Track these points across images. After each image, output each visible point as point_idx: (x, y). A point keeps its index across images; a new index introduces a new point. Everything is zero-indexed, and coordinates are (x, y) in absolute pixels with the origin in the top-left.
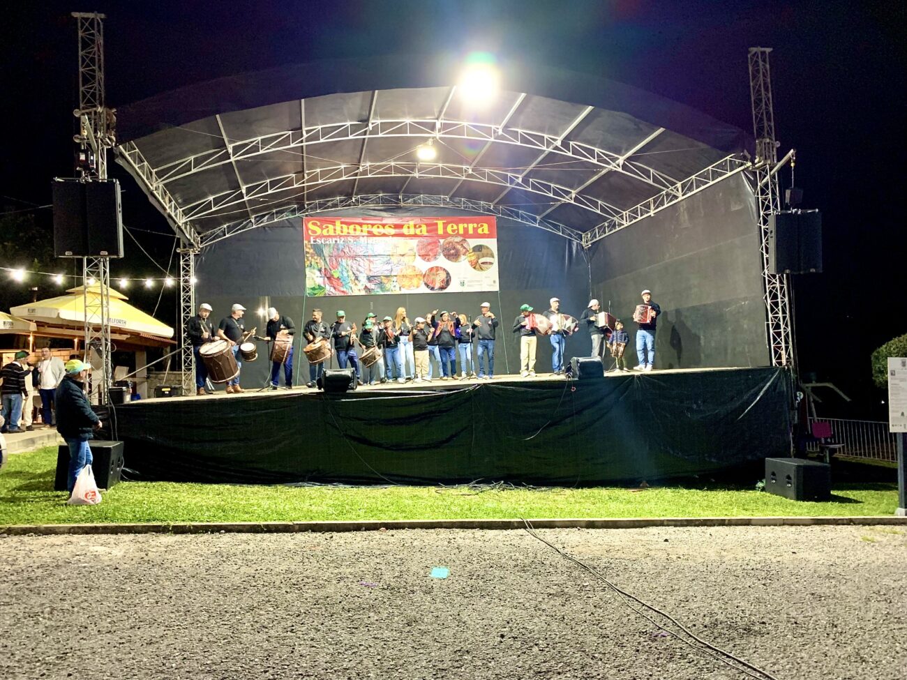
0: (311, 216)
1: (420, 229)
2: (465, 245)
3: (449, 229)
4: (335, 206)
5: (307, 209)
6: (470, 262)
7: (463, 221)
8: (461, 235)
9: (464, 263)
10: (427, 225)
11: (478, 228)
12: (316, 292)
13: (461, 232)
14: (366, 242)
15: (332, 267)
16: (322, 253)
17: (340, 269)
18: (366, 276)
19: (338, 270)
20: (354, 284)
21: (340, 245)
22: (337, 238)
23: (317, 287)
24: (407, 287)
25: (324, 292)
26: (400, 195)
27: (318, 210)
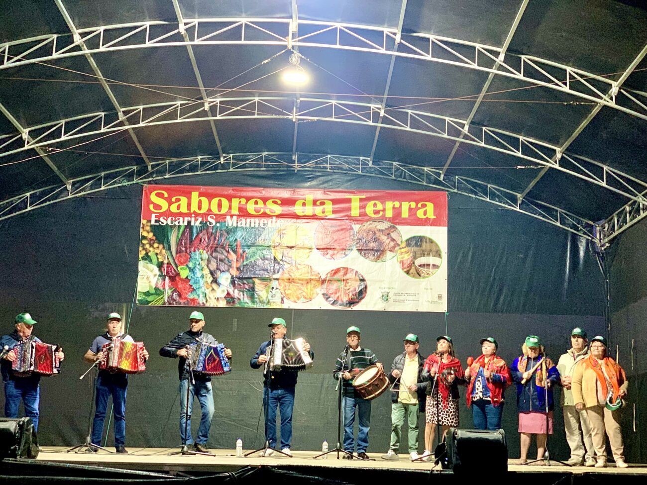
0: (156, 182)
1: (321, 208)
2: (394, 235)
3: (370, 209)
4: (193, 168)
5: (152, 173)
6: (402, 262)
7: (393, 197)
8: (389, 220)
9: (392, 263)
10: (335, 202)
11: (417, 209)
12: (150, 299)
13: (389, 214)
14: (235, 225)
15: (179, 261)
16: (166, 240)
17: (191, 265)
18: (230, 276)
19: (187, 266)
20: (211, 289)
21: (195, 228)
22: (191, 217)
23: (152, 291)
24: (293, 298)
25: (163, 300)
26: (295, 155)
27: (168, 175)
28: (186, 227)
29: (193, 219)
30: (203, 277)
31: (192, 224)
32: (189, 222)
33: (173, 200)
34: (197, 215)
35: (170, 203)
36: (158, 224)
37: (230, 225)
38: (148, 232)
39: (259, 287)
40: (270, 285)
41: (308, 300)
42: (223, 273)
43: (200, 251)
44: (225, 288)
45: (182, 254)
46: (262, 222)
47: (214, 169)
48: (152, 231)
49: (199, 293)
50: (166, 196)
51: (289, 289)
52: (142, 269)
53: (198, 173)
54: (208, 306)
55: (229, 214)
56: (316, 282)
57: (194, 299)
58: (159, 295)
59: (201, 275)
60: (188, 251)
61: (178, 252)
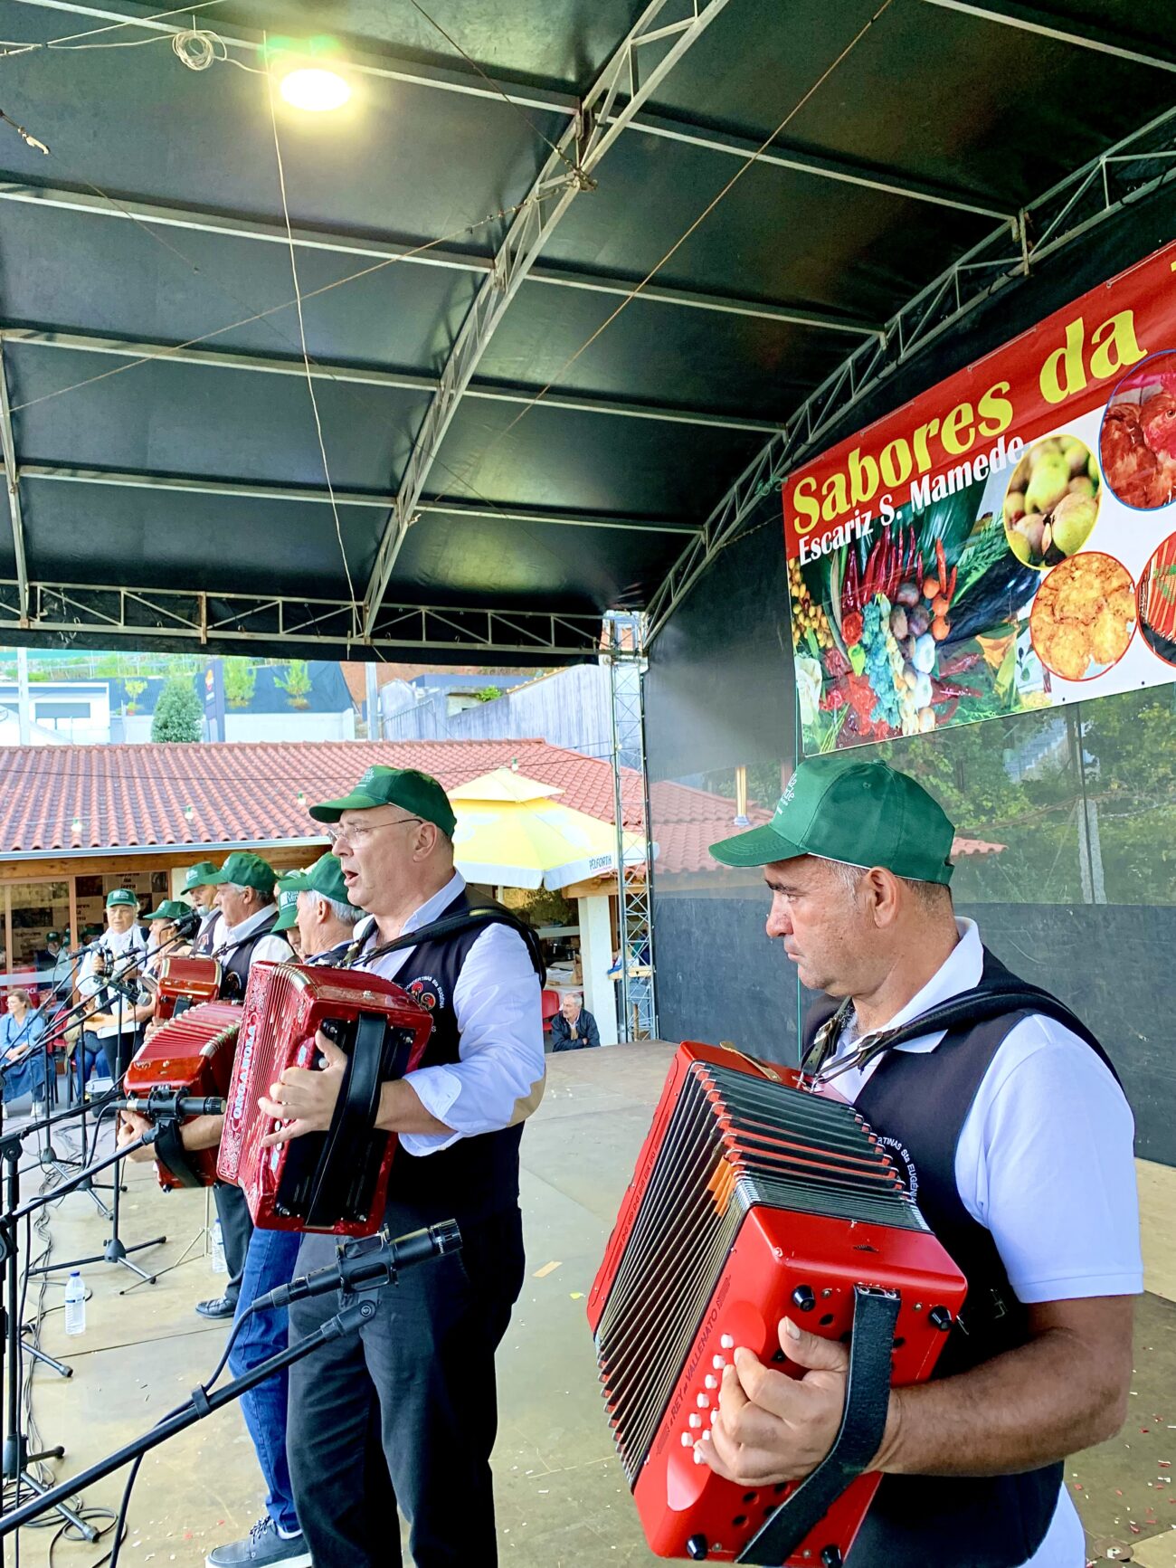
0: (797, 465)
1: (1107, 349)
10: (1141, 305)
12: (818, 739)
14: (928, 503)
15: (847, 637)
16: (824, 594)
17: (867, 639)
18: (933, 644)
19: (860, 642)
20: (905, 688)
21: (863, 543)
22: (855, 517)
23: (818, 721)
24: (1070, 671)
25: (833, 737)
26: (1018, 221)
27: (810, 436)
28: (849, 545)
29: (858, 520)
30: (887, 660)
31: (858, 537)
32: (853, 532)
33: (824, 491)
34: (863, 507)
35: (821, 500)
36: (809, 560)
37: (920, 506)
38: (799, 586)
39: (992, 657)
40: (1013, 644)
41: (1108, 665)
42: (920, 641)
43: (878, 596)
44: (926, 681)
45: (850, 616)
46: (977, 468)
47: (874, 374)
48: (804, 580)
49: (887, 706)
50: (814, 487)
51: (1058, 644)
52: (799, 672)
53: (852, 401)
54: (905, 735)
55: (916, 475)
56: (1120, 601)
57: (881, 723)
58: (827, 727)
59: (885, 658)
60: (859, 605)
61: (844, 615)
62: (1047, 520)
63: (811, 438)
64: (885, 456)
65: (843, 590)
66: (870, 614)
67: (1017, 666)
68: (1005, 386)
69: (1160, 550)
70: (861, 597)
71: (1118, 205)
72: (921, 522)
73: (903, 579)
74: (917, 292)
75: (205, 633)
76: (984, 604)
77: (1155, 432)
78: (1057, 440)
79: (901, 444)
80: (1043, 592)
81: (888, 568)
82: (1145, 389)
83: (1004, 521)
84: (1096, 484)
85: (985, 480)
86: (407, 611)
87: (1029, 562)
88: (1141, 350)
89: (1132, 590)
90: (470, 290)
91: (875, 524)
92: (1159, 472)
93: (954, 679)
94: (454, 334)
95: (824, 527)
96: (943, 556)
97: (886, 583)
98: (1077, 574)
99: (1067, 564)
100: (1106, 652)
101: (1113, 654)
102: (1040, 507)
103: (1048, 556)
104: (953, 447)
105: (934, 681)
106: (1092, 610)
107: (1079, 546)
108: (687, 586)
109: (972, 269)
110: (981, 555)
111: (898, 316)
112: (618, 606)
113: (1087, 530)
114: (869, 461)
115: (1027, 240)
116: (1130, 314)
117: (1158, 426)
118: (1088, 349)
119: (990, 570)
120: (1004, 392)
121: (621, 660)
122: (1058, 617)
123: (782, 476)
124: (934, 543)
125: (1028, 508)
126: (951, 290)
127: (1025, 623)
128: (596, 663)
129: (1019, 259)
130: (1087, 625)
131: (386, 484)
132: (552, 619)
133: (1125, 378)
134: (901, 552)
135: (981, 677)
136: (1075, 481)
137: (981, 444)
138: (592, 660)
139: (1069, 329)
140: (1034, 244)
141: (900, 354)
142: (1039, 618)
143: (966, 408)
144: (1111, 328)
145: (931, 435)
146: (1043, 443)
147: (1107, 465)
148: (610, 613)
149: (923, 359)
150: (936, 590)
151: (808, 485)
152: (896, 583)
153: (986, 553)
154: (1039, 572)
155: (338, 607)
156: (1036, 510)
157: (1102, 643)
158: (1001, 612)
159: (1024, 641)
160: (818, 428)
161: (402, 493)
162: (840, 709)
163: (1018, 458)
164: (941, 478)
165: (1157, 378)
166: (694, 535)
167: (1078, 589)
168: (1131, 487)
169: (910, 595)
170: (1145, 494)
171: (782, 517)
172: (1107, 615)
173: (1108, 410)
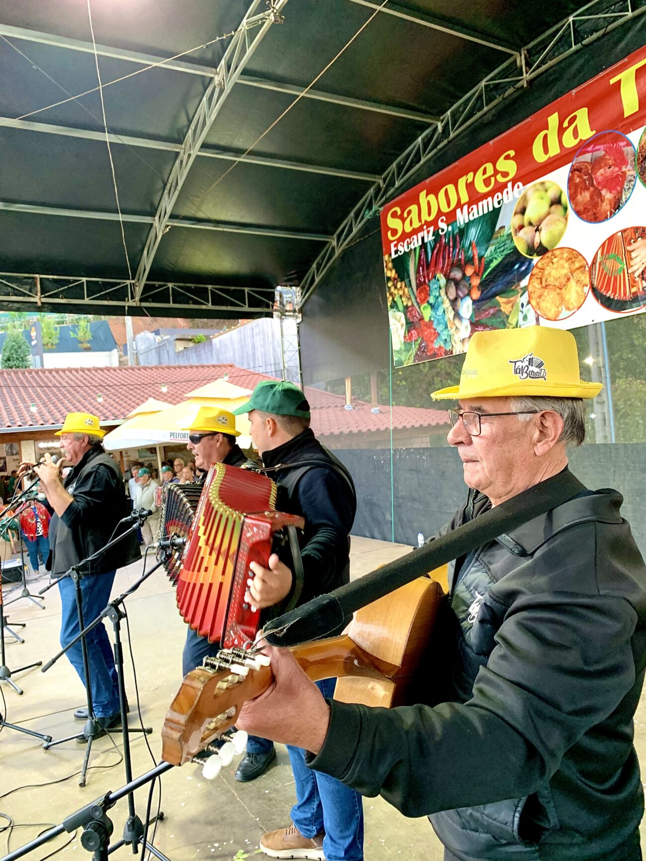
1: (572, 130)
10: (592, 104)
12: (403, 357)
14: (467, 221)
15: (420, 299)
16: (406, 275)
17: (432, 300)
18: (471, 302)
20: (454, 328)
21: (429, 245)
22: (423, 230)
23: (403, 348)
24: (551, 315)
25: (412, 356)
26: (521, 55)
27: (397, 183)
30: (444, 312)
31: (426, 241)
32: (423, 239)
33: (405, 215)
35: (404, 220)
36: (397, 255)
37: (462, 223)
38: (391, 270)
39: (505, 308)
40: (518, 301)
41: (573, 311)
42: (464, 300)
43: (438, 276)
44: (468, 323)
45: (422, 287)
46: (496, 200)
47: (435, 146)
48: (394, 267)
49: (444, 338)
50: (399, 213)
51: (544, 300)
52: (392, 321)
53: (421, 162)
54: (454, 354)
55: (459, 205)
56: (580, 275)
57: (440, 347)
58: (408, 351)
59: (442, 311)
60: (427, 281)
61: (418, 286)
62: (537, 230)
63: (397, 184)
64: (442, 193)
65: (418, 272)
66: (433, 286)
67: (520, 313)
68: (512, 153)
69: (603, 245)
70: (428, 276)
71: (579, 46)
72: (463, 232)
73: (453, 266)
74: (460, 98)
75: (40, 299)
76: (501, 279)
77: (600, 179)
78: (543, 183)
79: (451, 188)
80: (535, 271)
81: (444, 259)
82: (594, 153)
83: (512, 231)
84: (566, 209)
85: (500, 207)
86: (161, 286)
87: (527, 254)
88: (592, 131)
89: (587, 269)
90: (202, 89)
91: (436, 234)
92: (602, 201)
93: (483, 321)
94: (191, 117)
95: (405, 236)
96: (476, 252)
97: (443, 267)
98: (555, 260)
99: (549, 254)
100: (572, 304)
101: (576, 305)
102: (533, 221)
103: (538, 250)
104: (481, 188)
105: (471, 323)
106: (564, 281)
107: (556, 244)
108: (324, 272)
109: (493, 84)
110: (499, 250)
111: (449, 113)
112: (285, 284)
113: (561, 235)
114: (432, 197)
115: (526, 66)
116: (585, 110)
117: (602, 175)
118: (561, 131)
119: (504, 259)
120: (512, 156)
121: (286, 316)
122: (544, 285)
123: (380, 206)
124: (471, 244)
125: (526, 223)
126: (480, 97)
127: (525, 289)
128: (272, 317)
129: (521, 78)
130: (561, 289)
131: (148, 208)
132: (246, 291)
133: (583, 147)
134: (451, 249)
135: (499, 320)
136: (554, 207)
137: (498, 186)
138: (270, 315)
139: (550, 119)
140: (530, 68)
141: (449, 135)
142: (534, 286)
143: (489, 166)
144: (575, 118)
145: (468, 182)
146: (535, 185)
147: (572, 198)
148: (279, 288)
149: (463, 138)
150: (472, 271)
151: (396, 212)
152: (449, 268)
153: (502, 249)
154: (532, 259)
155: (119, 284)
156: (530, 224)
157: (569, 299)
158: (510, 283)
159: (524, 299)
160: (402, 178)
161: (158, 214)
162: (416, 340)
163: (520, 194)
164: (475, 207)
165: (601, 147)
166: (328, 242)
167: (556, 270)
168: (586, 210)
169: (457, 274)
170: (595, 214)
171: (380, 230)
172: (572, 283)
173: (573, 166)
